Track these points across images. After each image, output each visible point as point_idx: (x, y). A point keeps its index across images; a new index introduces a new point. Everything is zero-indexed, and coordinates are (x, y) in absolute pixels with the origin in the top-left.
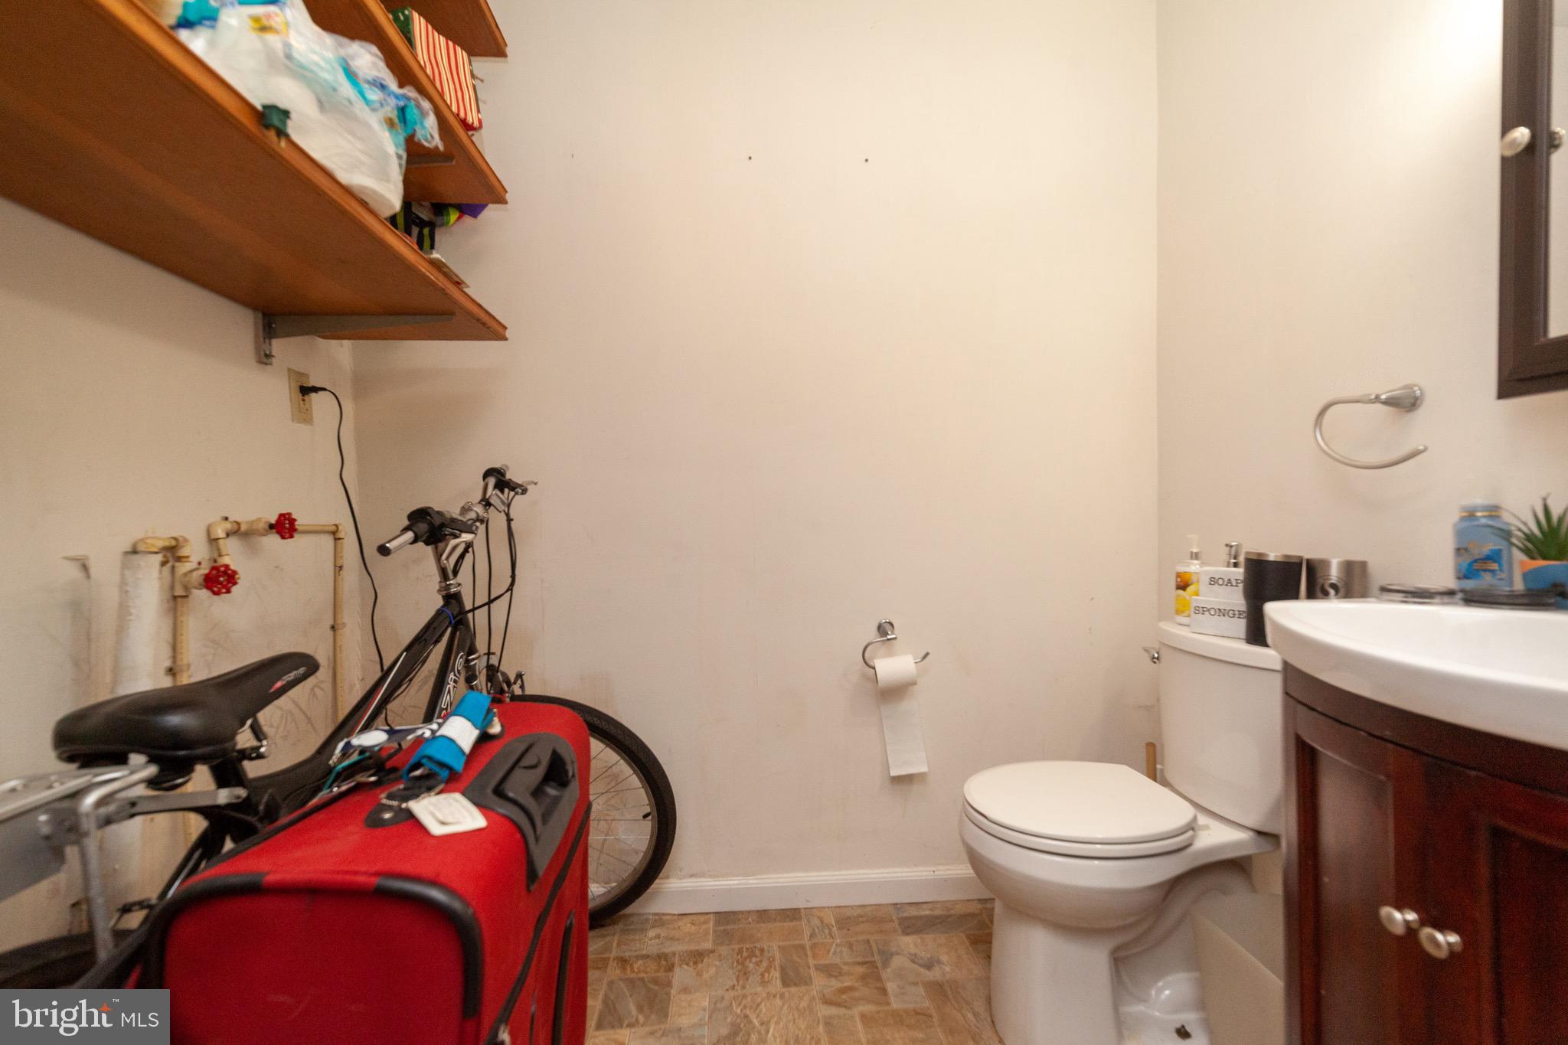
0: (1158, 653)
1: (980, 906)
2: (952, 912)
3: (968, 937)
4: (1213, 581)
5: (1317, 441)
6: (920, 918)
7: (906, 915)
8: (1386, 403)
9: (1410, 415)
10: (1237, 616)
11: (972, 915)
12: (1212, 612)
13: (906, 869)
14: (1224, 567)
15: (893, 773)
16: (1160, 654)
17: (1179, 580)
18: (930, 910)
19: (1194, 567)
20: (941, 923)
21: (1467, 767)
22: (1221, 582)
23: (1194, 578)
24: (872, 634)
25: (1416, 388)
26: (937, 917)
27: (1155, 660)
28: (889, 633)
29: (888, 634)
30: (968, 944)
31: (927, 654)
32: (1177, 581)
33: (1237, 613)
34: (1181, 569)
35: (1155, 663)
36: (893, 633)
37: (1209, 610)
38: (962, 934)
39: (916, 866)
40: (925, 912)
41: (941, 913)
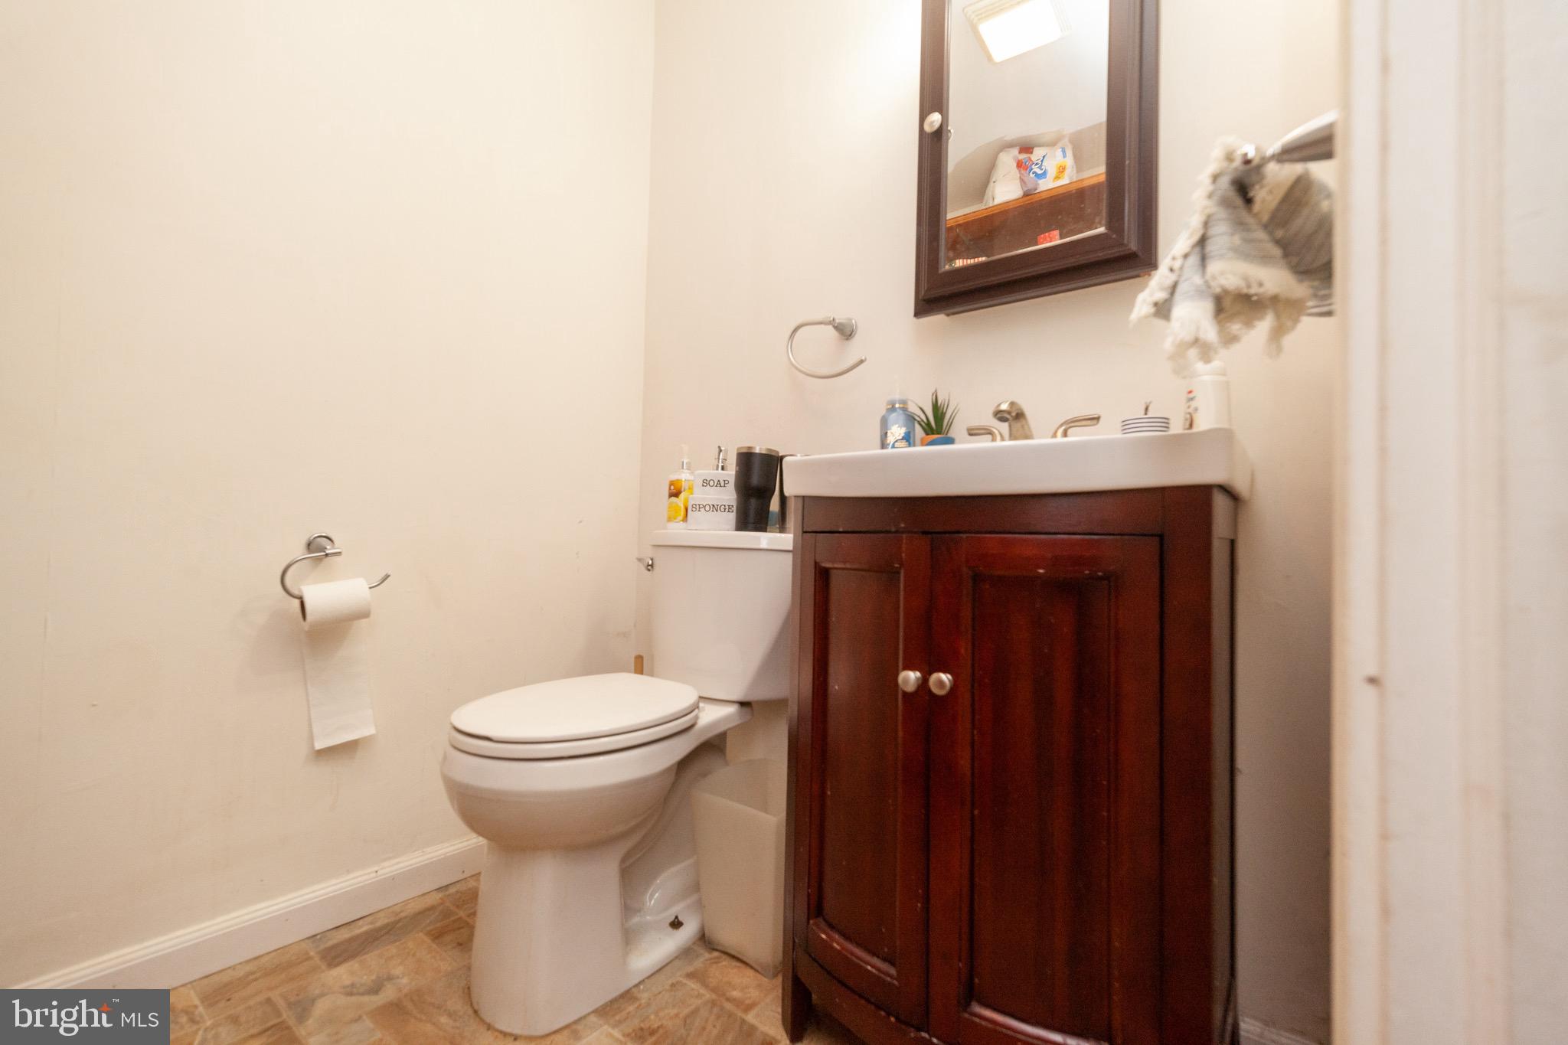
0: (652, 560)
1: (440, 895)
2: (403, 915)
3: (428, 934)
4: (706, 483)
5: (789, 359)
6: (358, 937)
7: (330, 943)
8: (836, 328)
9: (847, 342)
10: (727, 510)
11: (432, 908)
12: (707, 508)
13: (334, 881)
14: (713, 470)
15: (318, 746)
16: (655, 561)
17: (672, 487)
18: (371, 923)
19: (684, 476)
20: (388, 933)
21: (958, 532)
22: (712, 483)
23: (684, 485)
24: (298, 550)
25: (853, 321)
26: (380, 929)
27: (649, 567)
28: (328, 547)
29: (326, 548)
30: (429, 941)
31: (387, 577)
32: (670, 489)
33: (727, 507)
34: (674, 477)
35: (649, 570)
36: (333, 548)
37: (704, 507)
38: (421, 934)
39: (348, 872)
40: (364, 928)
41: (386, 921)
